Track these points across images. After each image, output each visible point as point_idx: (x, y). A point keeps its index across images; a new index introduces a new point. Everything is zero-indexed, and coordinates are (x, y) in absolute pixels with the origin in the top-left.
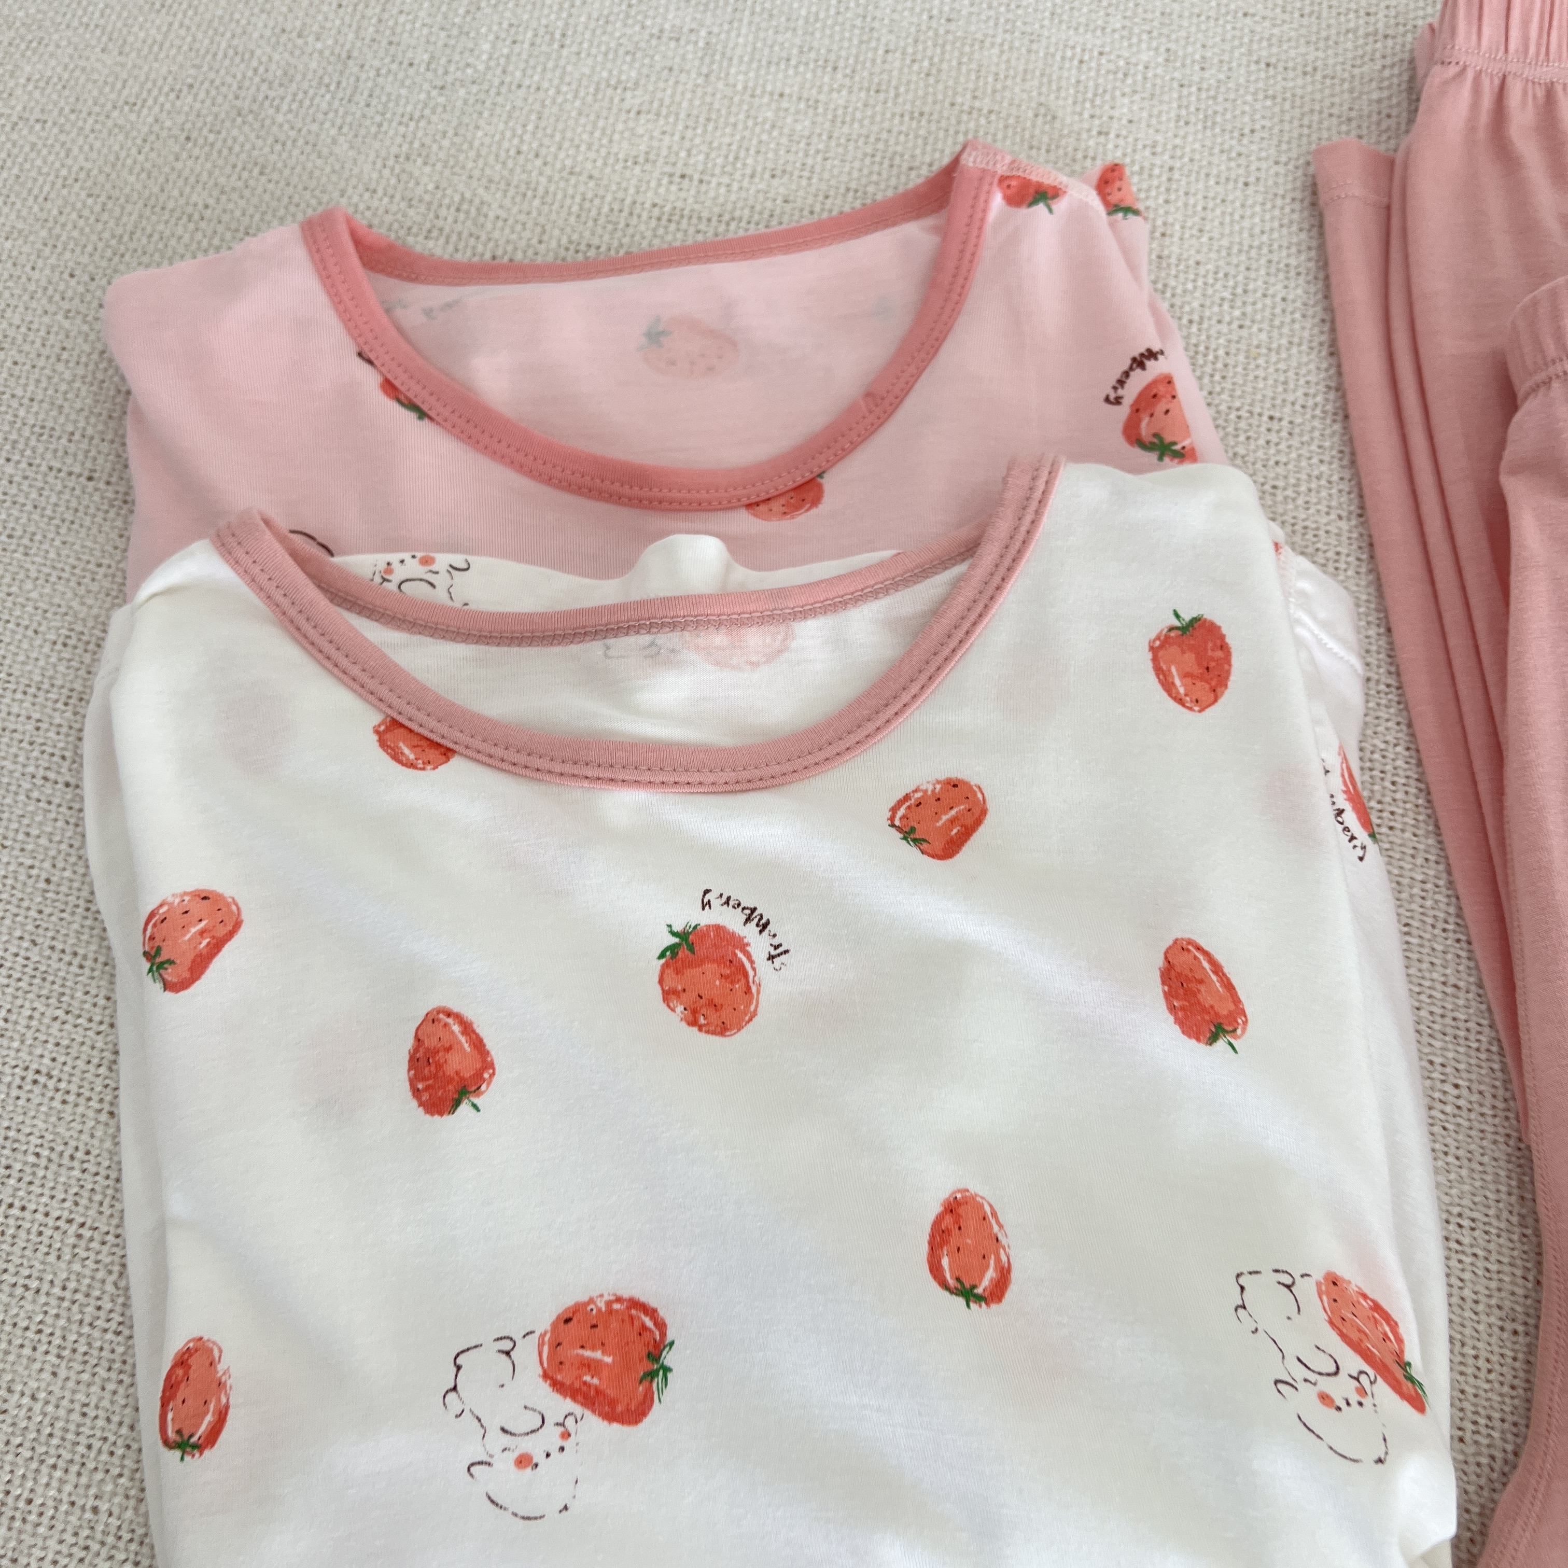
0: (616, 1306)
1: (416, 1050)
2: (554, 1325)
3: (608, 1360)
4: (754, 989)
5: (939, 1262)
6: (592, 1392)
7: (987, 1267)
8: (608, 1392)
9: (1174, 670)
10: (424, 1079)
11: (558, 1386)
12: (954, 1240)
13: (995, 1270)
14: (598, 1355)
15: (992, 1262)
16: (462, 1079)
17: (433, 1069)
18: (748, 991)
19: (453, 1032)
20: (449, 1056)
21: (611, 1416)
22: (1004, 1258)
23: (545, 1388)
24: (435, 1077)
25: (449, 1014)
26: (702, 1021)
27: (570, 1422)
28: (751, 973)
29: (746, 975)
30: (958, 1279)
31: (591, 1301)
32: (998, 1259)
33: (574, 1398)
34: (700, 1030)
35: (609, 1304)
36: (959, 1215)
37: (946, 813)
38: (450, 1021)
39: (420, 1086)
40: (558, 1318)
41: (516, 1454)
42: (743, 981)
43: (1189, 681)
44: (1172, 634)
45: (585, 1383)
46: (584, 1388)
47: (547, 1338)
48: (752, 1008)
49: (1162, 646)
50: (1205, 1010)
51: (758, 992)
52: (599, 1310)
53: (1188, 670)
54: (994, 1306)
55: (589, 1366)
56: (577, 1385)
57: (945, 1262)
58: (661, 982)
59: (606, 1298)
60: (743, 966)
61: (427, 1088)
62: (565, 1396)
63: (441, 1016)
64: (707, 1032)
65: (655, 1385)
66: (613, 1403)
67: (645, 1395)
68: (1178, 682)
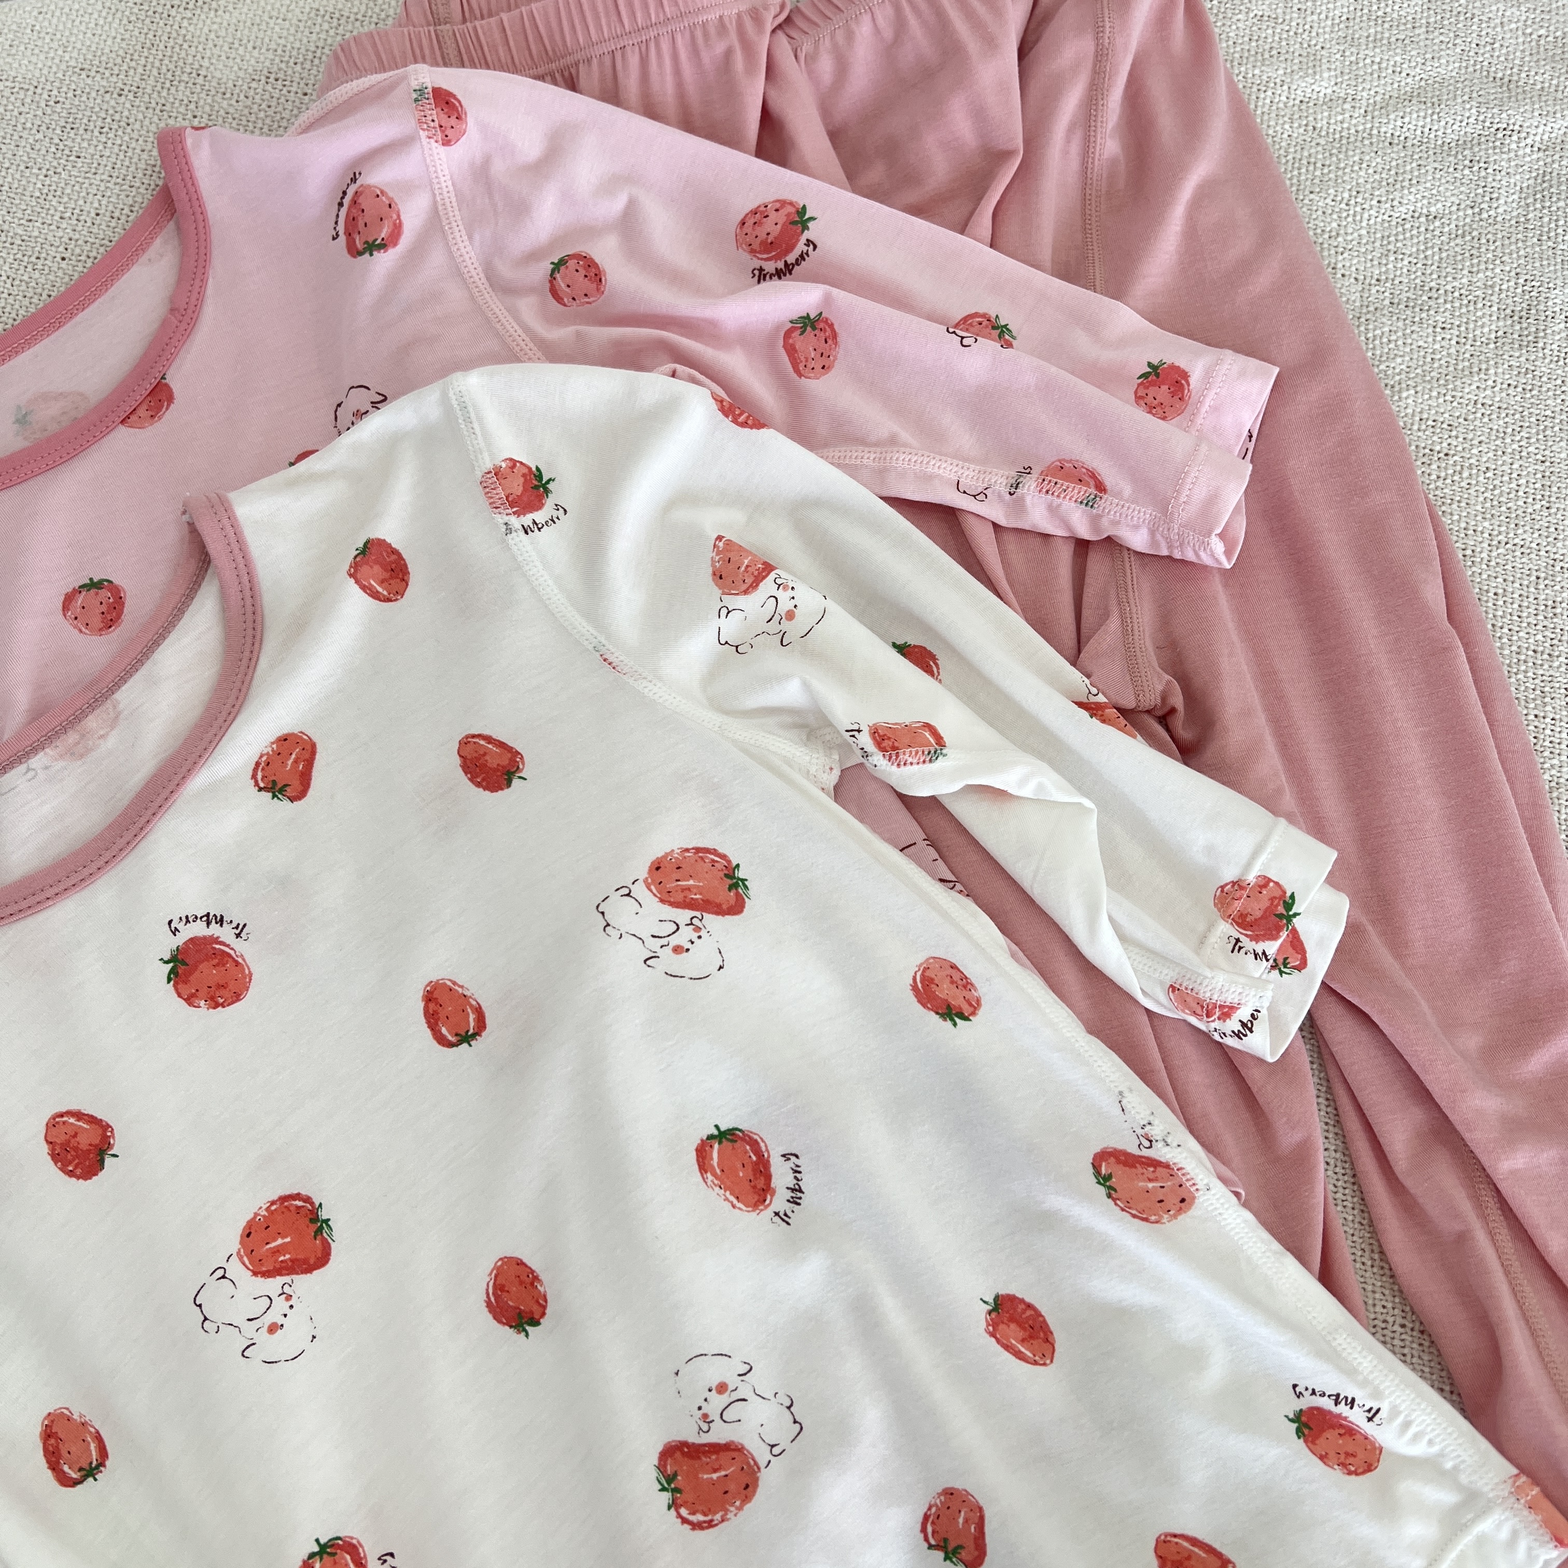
0: (273, 1208)
1: (53, 1150)
2: (242, 1242)
3: (288, 1240)
4: (240, 960)
5: (441, 1033)
6: (290, 1264)
7: (468, 1014)
8: (299, 1257)
9: (373, 582)
10: (70, 1163)
11: (267, 1274)
12: (442, 1015)
13: (473, 1013)
14: (280, 1241)
15: (469, 1010)
16: (96, 1146)
17: (73, 1153)
18: (237, 964)
19: (72, 1124)
20: (78, 1139)
21: (309, 1269)
22: (474, 1003)
23: (259, 1280)
24: (77, 1157)
25: (62, 1115)
26: (221, 1001)
27: (286, 1289)
28: (232, 952)
29: (229, 955)
30: (457, 1035)
31: (256, 1214)
32: (471, 1006)
33: (281, 1275)
34: (224, 1007)
35: (267, 1209)
36: (436, 999)
37: (288, 759)
38: (65, 1119)
39: (71, 1168)
40: (242, 1236)
41: (265, 1328)
42: (230, 960)
43: (386, 584)
44: (358, 559)
45: (282, 1261)
46: (283, 1265)
47: (242, 1253)
48: (247, 971)
49: (356, 571)
50: (496, 770)
51: (244, 960)
52: (264, 1216)
53: (381, 577)
54: (483, 1034)
55: (277, 1251)
56: (278, 1266)
57: (444, 1031)
58: (180, 995)
59: (265, 1207)
60: (224, 952)
61: (76, 1167)
62: (275, 1277)
63: (57, 1120)
64: (229, 1005)
65: (325, 1235)
66: (305, 1261)
67: (323, 1244)
68: (380, 589)
